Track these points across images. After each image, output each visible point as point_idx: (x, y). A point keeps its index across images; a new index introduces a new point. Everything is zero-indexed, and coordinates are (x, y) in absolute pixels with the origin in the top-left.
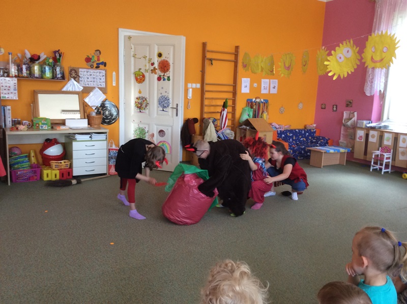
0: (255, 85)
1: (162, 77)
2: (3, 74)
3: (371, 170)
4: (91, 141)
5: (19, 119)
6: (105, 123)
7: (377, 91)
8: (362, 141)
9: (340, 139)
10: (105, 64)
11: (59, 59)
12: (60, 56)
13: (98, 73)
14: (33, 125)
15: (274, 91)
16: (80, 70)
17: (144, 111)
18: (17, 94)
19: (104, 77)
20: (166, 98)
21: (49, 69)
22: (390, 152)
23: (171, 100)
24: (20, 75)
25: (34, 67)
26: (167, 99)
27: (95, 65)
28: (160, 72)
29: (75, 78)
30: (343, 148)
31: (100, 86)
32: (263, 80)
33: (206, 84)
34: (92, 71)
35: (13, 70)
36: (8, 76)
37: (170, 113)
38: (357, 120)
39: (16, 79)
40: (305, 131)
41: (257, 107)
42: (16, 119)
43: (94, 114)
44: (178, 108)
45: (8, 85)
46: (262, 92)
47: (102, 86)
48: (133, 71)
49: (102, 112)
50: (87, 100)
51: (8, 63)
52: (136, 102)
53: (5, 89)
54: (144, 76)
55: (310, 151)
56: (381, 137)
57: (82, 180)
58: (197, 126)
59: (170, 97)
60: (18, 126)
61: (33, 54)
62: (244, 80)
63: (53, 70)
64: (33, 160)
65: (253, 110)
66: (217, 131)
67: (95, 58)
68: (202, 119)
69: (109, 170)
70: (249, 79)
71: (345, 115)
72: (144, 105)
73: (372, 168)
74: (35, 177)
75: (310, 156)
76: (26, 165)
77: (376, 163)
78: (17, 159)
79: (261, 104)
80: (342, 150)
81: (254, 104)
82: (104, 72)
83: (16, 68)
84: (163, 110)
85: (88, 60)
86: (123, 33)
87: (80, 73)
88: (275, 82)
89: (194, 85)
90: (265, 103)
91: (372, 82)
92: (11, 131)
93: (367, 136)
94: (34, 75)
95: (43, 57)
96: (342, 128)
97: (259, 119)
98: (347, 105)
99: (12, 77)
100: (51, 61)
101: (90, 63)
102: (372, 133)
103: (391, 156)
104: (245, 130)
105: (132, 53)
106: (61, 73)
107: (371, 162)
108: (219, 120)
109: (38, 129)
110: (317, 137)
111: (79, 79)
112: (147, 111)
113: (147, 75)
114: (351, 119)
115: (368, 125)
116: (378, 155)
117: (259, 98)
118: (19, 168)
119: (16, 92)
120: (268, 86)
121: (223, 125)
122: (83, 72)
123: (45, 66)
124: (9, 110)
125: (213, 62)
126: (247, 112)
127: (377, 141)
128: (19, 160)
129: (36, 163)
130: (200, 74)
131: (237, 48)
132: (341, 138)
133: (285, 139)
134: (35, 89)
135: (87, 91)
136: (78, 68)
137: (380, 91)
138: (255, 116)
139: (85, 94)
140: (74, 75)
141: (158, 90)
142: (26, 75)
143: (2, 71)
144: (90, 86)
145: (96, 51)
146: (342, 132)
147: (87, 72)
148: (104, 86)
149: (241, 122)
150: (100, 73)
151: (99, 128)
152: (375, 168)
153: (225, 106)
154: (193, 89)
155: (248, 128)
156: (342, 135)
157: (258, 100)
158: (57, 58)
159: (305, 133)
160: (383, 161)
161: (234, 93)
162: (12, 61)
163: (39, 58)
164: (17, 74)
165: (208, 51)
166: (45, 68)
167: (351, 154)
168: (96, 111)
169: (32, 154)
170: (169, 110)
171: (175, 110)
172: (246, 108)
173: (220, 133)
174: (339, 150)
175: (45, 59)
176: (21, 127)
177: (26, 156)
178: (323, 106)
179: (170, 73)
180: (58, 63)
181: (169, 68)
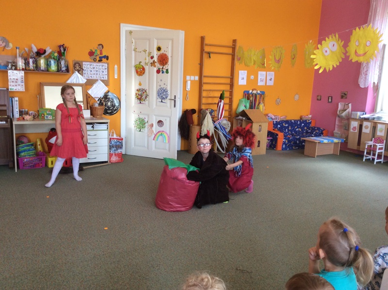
0: (252, 77)
1: (161, 70)
2: (11, 67)
3: (364, 160)
4: (93, 130)
5: (26, 110)
6: (108, 113)
7: (371, 83)
8: (356, 131)
9: (334, 130)
10: (107, 58)
11: (64, 53)
12: (65, 50)
13: (101, 66)
14: (38, 116)
15: (270, 83)
16: (84, 63)
17: (143, 102)
18: (24, 86)
19: (106, 70)
20: (164, 90)
21: (54, 63)
22: (383, 143)
23: (169, 92)
24: (27, 68)
25: (40, 60)
26: (166, 90)
27: (98, 59)
28: (159, 65)
29: (79, 71)
30: (337, 139)
31: (102, 79)
32: (259, 73)
33: (204, 77)
34: (95, 64)
35: (20, 64)
36: (16, 69)
37: (168, 104)
38: (352, 111)
39: (23, 72)
40: (300, 121)
41: (254, 99)
42: (23, 110)
43: (97, 105)
44: (176, 99)
45: (15, 78)
46: (259, 84)
47: (105, 79)
48: (133, 64)
49: (104, 103)
50: (90, 92)
51: (16, 57)
52: (136, 94)
53: (13, 82)
54: (144, 69)
55: (304, 141)
56: (374, 128)
57: (84, 168)
58: (195, 117)
59: (169, 89)
60: (24, 116)
61: (39, 48)
62: (241, 72)
63: (58, 64)
64: (40, 148)
65: (249, 101)
66: (214, 122)
67: (98, 52)
68: (200, 110)
69: (110, 159)
70: (246, 72)
71: (340, 106)
72: (144, 97)
73: (364, 158)
74: (41, 165)
75: (304, 146)
76: (32, 153)
77: (369, 153)
78: (23, 147)
79: (258, 96)
80: (336, 141)
81: (251, 95)
82: (106, 65)
83: (24, 61)
84: (162, 102)
85: (91, 54)
86: (125, 28)
87: (84, 66)
88: (271, 75)
89: (192, 78)
90: (261, 95)
91: (366, 74)
92: (18, 121)
93: (361, 126)
94: (40, 68)
95: (48, 51)
96: (337, 119)
97: (256, 109)
98: (342, 97)
99: (20, 70)
100: (56, 54)
101: (93, 57)
102: (365, 124)
103: (384, 147)
104: (242, 120)
105: (133, 47)
106: (65, 66)
107: (364, 152)
108: (216, 111)
109: (43, 119)
110: (312, 128)
111: (82, 72)
112: (147, 102)
113: (147, 68)
114: (345, 110)
115: (362, 117)
116: (371, 145)
117: (255, 89)
118: (25, 156)
119: (23, 84)
120: (265, 79)
121: (220, 116)
122: (86, 66)
123: (50, 60)
124: (17, 101)
125: (211, 55)
126: (244, 103)
127: (370, 131)
128: (25, 148)
129: (42, 151)
130: (198, 67)
131: (234, 41)
132: (336, 129)
133: (281, 130)
134: (41, 81)
135: (90, 83)
136: (82, 62)
137: (374, 83)
138: (251, 107)
139: (88, 87)
140: (78, 68)
141: (157, 82)
142: (32, 68)
143: (10, 65)
144: (93, 78)
145: (99, 45)
146: (337, 123)
147: (90, 65)
148: (107, 79)
149: (238, 113)
150: (102, 66)
151: (102, 118)
152: (368, 158)
153: (221, 97)
154: (192, 81)
155: (244, 118)
156: (336, 126)
157: (255, 92)
158: (61, 52)
159: (301, 124)
160: (376, 151)
161: (232, 85)
162: (19, 55)
163: (45, 52)
164: (24, 67)
165: (206, 45)
166: (50, 62)
167: (344, 144)
168: (98, 102)
169: (39, 143)
170: (167, 101)
171: (173, 101)
172: (242, 100)
173: (217, 123)
174: (333, 141)
175: (51, 53)
176: (27, 117)
177: (32, 145)
178: (319, 98)
179: (168, 66)
180: (63, 57)
181: (168, 61)
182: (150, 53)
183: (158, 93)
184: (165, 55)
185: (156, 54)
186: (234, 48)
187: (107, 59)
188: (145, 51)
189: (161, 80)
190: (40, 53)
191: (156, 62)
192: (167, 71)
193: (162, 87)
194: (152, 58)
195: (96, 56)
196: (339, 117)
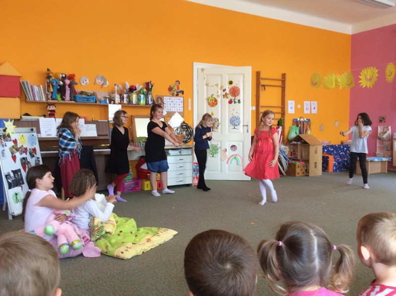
0: (299, 106)
1: (233, 100)
2: (110, 102)
4: (181, 155)
9: (376, 151)
10: (182, 92)
11: (151, 89)
12: (152, 86)
15: (314, 111)
16: (165, 98)
17: (216, 130)
19: (182, 103)
20: (237, 118)
21: (143, 97)
23: (241, 119)
24: (122, 102)
25: (132, 95)
27: (175, 94)
28: (231, 97)
31: (179, 111)
32: (305, 102)
33: (261, 107)
34: (173, 98)
37: (241, 130)
39: (120, 106)
40: (343, 146)
41: (303, 125)
44: (248, 125)
46: (305, 113)
48: (205, 97)
51: (115, 93)
54: (216, 101)
59: (241, 116)
61: (131, 85)
62: (289, 102)
63: (146, 98)
65: (298, 128)
67: (176, 88)
69: (193, 182)
70: (294, 101)
71: (380, 130)
72: (216, 125)
74: (137, 188)
79: (305, 123)
81: (299, 123)
82: (182, 99)
83: (119, 96)
84: (235, 128)
85: (170, 89)
86: (197, 66)
87: (164, 100)
88: (315, 104)
90: (307, 122)
94: (132, 102)
95: (139, 87)
96: (378, 141)
98: (381, 121)
99: (117, 104)
100: (145, 90)
101: (172, 92)
104: (296, 145)
105: (205, 83)
106: (151, 100)
112: (219, 130)
113: (219, 100)
114: (385, 133)
117: (302, 117)
120: (310, 108)
122: (166, 100)
125: (266, 87)
126: (294, 130)
130: (254, 98)
131: (284, 75)
132: (378, 151)
133: (328, 153)
134: (132, 114)
135: (170, 115)
136: (163, 96)
138: (300, 133)
140: (160, 102)
141: (229, 111)
142: (126, 102)
143: (107, 100)
144: (172, 111)
146: (378, 145)
147: (170, 99)
148: (182, 111)
149: (290, 139)
150: (179, 100)
153: (279, 124)
155: (299, 143)
156: (377, 148)
157: (302, 120)
158: (148, 87)
159: (343, 148)
161: (283, 114)
162: (117, 92)
163: (136, 89)
164: (120, 102)
165: (262, 79)
166: (140, 96)
167: (390, 163)
171: (246, 127)
172: (293, 127)
174: (382, 160)
175: (140, 89)
179: (240, 97)
180: (150, 92)
181: (240, 93)
182: (222, 87)
183: (231, 121)
184: (237, 87)
185: (228, 87)
186: (283, 81)
187: (183, 94)
188: (217, 85)
189: (233, 110)
190: (132, 89)
191: (228, 94)
192: (239, 101)
193: (235, 115)
194: (224, 90)
195: (174, 91)
196: (380, 139)
